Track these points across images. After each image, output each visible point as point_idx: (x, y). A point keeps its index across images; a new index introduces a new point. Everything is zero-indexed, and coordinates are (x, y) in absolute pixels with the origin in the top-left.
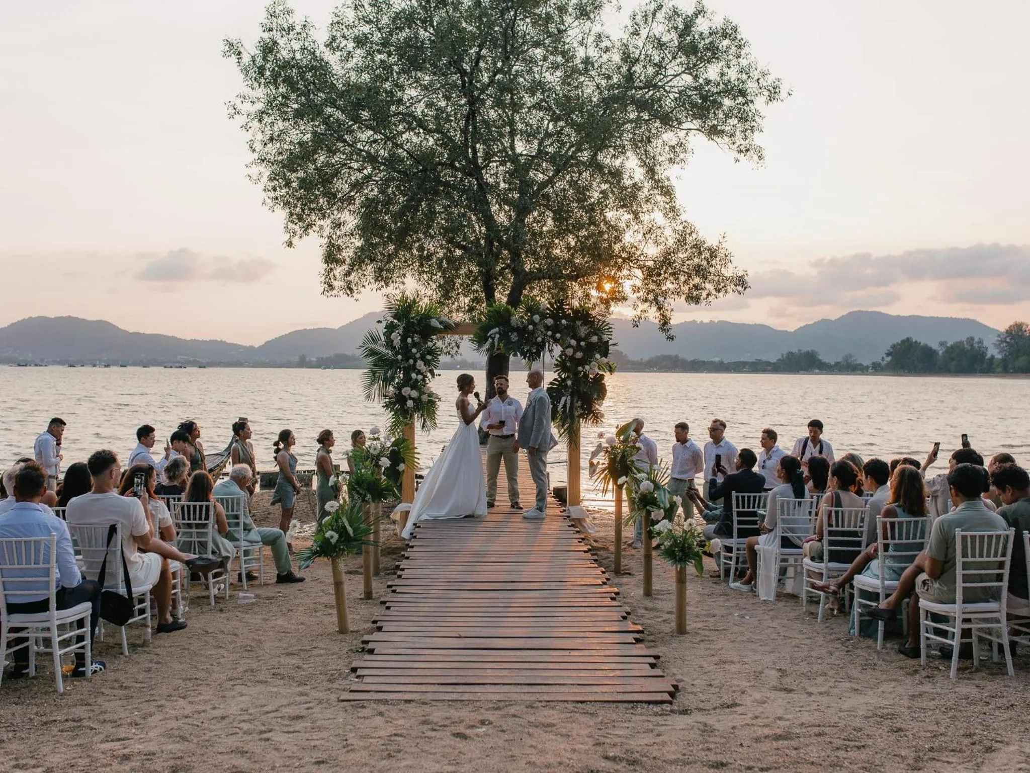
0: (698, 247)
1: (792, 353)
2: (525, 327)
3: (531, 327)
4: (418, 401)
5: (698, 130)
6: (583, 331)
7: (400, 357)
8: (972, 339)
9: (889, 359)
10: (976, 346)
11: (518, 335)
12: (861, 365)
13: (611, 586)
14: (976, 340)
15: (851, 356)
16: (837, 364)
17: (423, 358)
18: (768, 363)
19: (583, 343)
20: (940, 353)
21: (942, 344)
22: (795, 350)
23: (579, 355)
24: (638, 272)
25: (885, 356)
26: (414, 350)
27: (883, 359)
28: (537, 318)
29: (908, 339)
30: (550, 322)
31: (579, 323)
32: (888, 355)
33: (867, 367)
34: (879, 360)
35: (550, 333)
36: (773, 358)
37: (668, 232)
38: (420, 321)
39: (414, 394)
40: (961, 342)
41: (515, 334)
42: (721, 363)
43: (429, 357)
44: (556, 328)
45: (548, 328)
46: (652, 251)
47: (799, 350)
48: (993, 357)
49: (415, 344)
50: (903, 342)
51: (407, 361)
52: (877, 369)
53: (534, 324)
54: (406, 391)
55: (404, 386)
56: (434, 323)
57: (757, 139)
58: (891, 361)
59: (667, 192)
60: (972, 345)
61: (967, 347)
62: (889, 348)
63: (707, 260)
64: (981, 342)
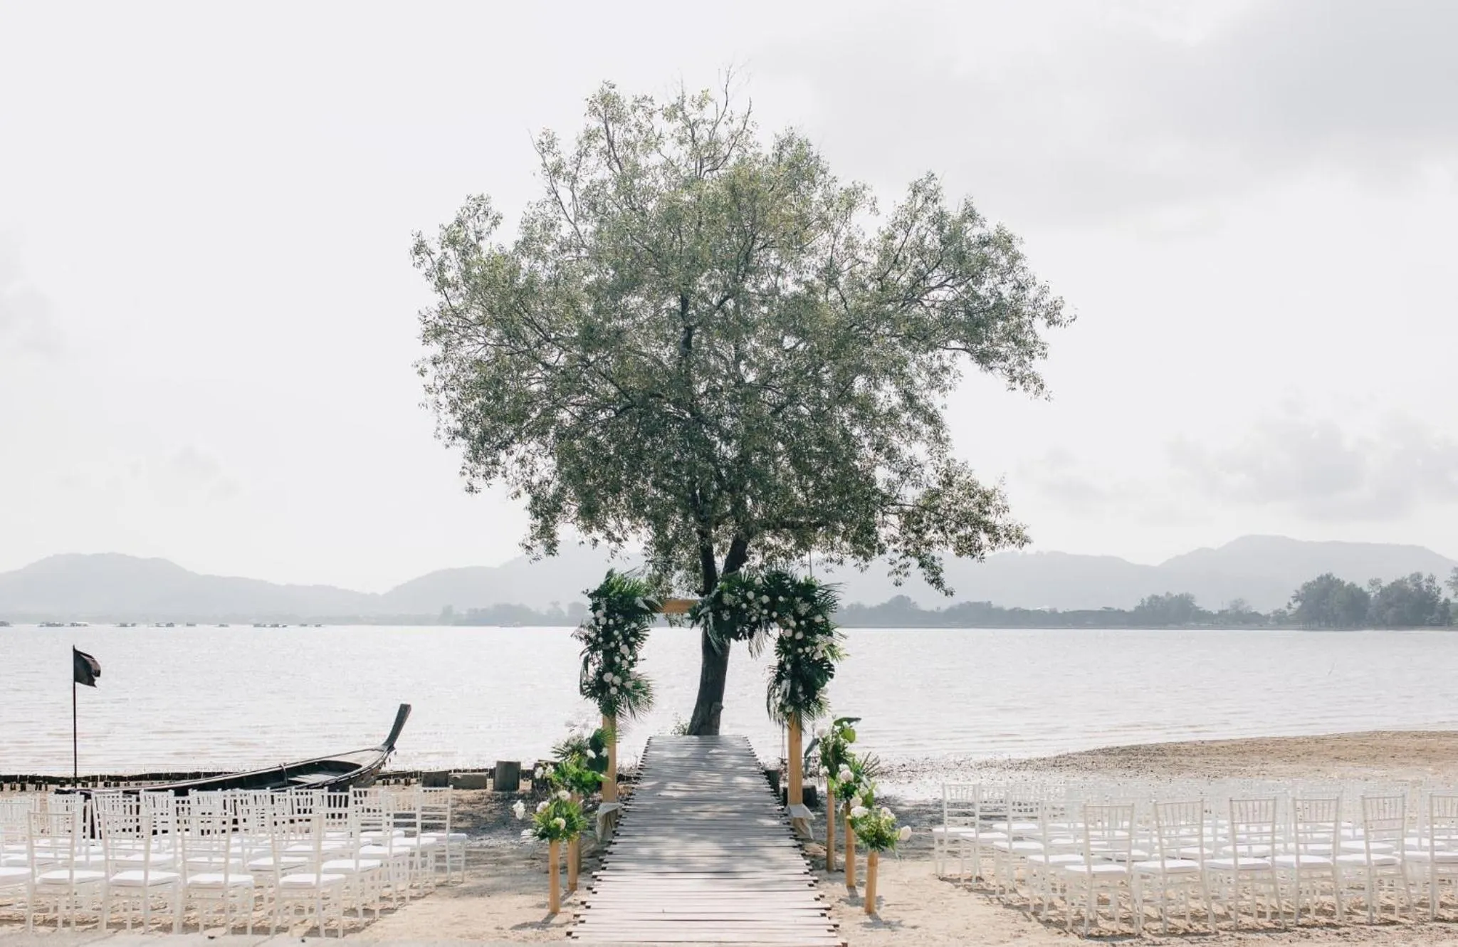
0: (970, 489)
1: (1156, 597)
2: (738, 606)
3: (744, 606)
4: (621, 689)
5: (963, 350)
6: (803, 609)
7: (601, 640)
8: (1419, 576)
9: (1297, 605)
10: (1424, 585)
11: (731, 614)
12: (1256, 614)
13: (812, 875)
14: (1426, 576)
15: (1242, 602)
16: (1222, 613)
17: (626, 641)
18: (1121, 613)
19: (803, 623)
20: (1373, 595)
21: (1374, 583)
22: (1162, 594)
23: (799, 636)
24: (893, 519)
25: (1291, 601)
26: (616, 633)
27: (1289, 606)
28: (751, 595)
29: (1328, 577)
30: (765, 599)
31: (798, 600)
32: (1297, 598)
33: (1267, 617)
34: (1283, 607)
35: (765, 612)
36: (1129, 605)
37: (929, 470)
38: (621, 600)
39: (617, 680)
40: (1402, 582)
41: (728, 612)
42: (1054, 613)
43: (632, 639)
44: (772, 606)
45: (763, 606)
46: (910, 495)
47: (1168, 594)
48: (1447, 600)
49: (617, 626)
50: (1321, 579)
51: (608, 643)
52: (1280, 621)
53: (748, 602)
54: (608, 677)
55: (605, 671)
56: (639, 602)
57: (1037, 365)
58: (1301, 608)
59: (932, 419)
60: (1418, 585)
61: (1410, 586)
62: (1299, 588)
63: (979, 505)
64: (1431, 580)
